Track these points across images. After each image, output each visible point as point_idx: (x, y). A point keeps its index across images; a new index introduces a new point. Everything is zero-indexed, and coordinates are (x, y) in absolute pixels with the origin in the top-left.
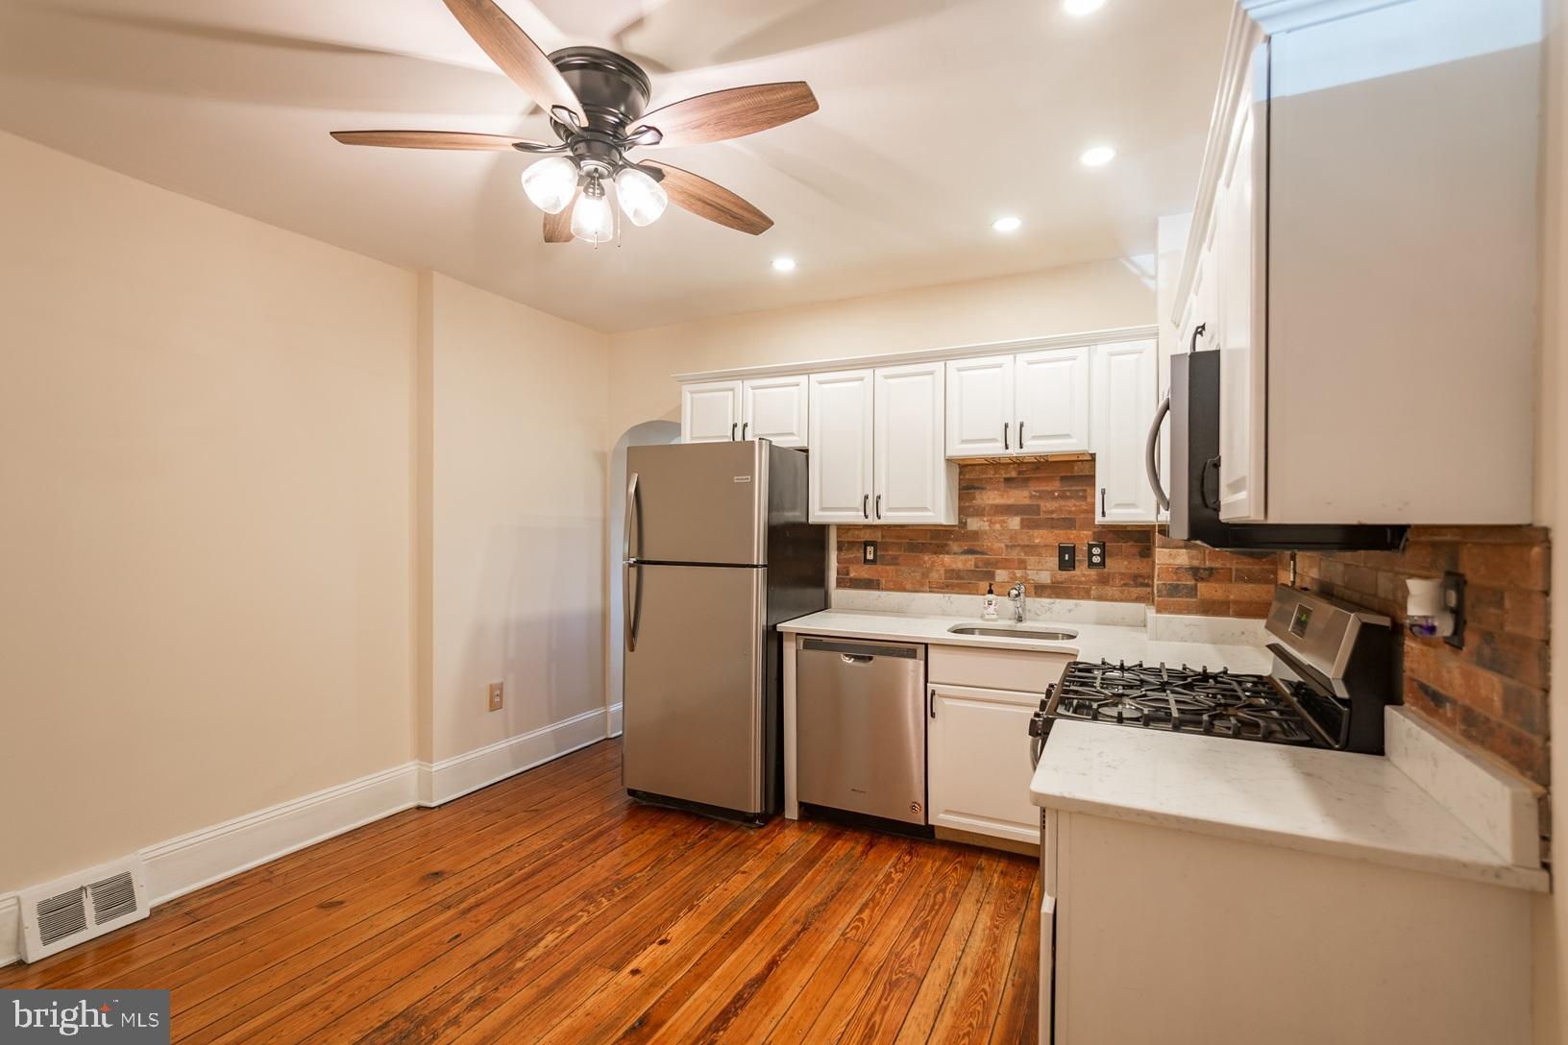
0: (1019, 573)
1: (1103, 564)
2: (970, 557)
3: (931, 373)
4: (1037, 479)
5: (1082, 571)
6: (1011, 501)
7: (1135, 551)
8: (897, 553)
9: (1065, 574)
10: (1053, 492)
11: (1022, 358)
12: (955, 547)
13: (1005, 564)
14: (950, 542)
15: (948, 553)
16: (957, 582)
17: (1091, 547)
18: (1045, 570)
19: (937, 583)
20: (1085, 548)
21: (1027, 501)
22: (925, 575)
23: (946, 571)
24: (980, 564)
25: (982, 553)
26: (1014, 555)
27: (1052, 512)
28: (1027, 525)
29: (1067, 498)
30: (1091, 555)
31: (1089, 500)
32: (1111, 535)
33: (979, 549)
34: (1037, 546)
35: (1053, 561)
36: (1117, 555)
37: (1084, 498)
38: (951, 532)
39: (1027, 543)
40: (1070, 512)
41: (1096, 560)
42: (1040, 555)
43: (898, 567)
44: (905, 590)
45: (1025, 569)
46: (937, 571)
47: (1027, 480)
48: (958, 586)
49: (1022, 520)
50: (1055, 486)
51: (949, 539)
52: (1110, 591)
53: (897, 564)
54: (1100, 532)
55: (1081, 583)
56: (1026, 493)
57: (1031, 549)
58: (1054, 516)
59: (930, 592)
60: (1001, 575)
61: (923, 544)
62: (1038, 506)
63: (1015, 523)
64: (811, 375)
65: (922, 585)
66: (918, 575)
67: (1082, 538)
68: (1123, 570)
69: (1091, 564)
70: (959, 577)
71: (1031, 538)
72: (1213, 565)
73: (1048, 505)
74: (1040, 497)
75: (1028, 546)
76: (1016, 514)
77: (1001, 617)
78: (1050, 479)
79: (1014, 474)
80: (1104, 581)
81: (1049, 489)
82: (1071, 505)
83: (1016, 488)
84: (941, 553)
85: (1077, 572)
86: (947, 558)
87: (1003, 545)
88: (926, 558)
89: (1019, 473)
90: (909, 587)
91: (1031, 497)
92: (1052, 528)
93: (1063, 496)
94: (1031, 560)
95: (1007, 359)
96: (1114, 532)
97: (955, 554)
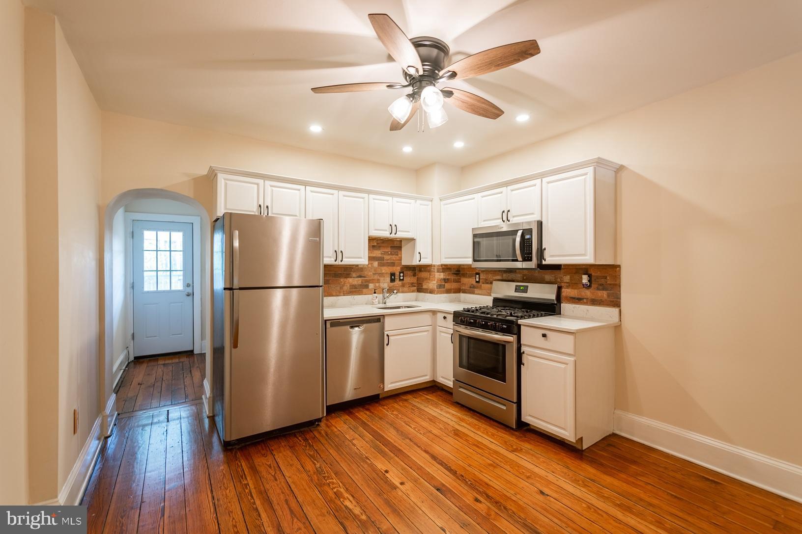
0: (377, 285)
1: (403, 280)
2: (359, 279)
3: (363, 198)
4: (383, 246)
5: (397, 283)
6: (374, 255)
7: (412, 274)
8: (329, 278)
9: (392, 284)
10: (388, 252)
11: (395, 199)
12: (354, 275)
13: (372, 281)
14: (352, 273)
15: (351, 278)
16: (355, 290)
17: (400, 273)
18: (385, 283)
19: (347, 291)
20: (398, 274)
21: (380, 255)
22: (341, 288)
23: (350, 286)
24: (363, 282)
25: (364, 277)
26: (376, 277)
27: (388, 260)
28: (380, 265)
29: (393, 254)
30: (400, 276)
31: (399, 256)
32: (405, 269)
33: (363, 275)
34: (383, 273)
35: (388, 279)
36: (407, 276)
37: (397, 255)
38: (352, 268)
39: (380, 272)
40: (393, 260)
41: (402, 278)
42: (384, 277)
43: (329, 285)
44: (333, 296)
45: (379, 283)
46: (347, 286)
47: (380, 247)
48: (355, 292)
49: (378, 263)
50: (389, 250)
51: (351, 271)
52: (405, 289)
53: (329, 284)
54: (402, 268)
55: (397, 287)
56: (379, 252)
57: (381, 275)
58: (389, 261)
59: (344, 295)
60: (371, 286)
61: (341, 274)
62: (384, 257)
63: (376, 264)
64: (307, 187)
65: (340, 292)
66: (338, 288)
67: (397, 269)
68: (409, 281)
69: (400, 280)
70: (356, 288)
71: (381, 270)
72: (449, 278)
73: (387, 257)
74: (384, 254)
75: (380, 273)
76: (377, 261)
77: (379, 303)
78: (387, 247)
79: (375, 244)
80: (403, 286)
81: (387, 251)
82: (394, 257)
83: (377, 250)
84: (348, 278)
85: (396, 283)
86: (350, 280)
87: (372, 273)
88: (342, 280)
89: (377, 244)
90: (334, 294)
91: (381, 254)
92: (388, 266)
93: (391, 254)
94: (382, 279)
95: (390, 198)
96: (407, 268)
97: (354, 278)
